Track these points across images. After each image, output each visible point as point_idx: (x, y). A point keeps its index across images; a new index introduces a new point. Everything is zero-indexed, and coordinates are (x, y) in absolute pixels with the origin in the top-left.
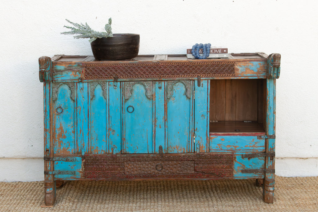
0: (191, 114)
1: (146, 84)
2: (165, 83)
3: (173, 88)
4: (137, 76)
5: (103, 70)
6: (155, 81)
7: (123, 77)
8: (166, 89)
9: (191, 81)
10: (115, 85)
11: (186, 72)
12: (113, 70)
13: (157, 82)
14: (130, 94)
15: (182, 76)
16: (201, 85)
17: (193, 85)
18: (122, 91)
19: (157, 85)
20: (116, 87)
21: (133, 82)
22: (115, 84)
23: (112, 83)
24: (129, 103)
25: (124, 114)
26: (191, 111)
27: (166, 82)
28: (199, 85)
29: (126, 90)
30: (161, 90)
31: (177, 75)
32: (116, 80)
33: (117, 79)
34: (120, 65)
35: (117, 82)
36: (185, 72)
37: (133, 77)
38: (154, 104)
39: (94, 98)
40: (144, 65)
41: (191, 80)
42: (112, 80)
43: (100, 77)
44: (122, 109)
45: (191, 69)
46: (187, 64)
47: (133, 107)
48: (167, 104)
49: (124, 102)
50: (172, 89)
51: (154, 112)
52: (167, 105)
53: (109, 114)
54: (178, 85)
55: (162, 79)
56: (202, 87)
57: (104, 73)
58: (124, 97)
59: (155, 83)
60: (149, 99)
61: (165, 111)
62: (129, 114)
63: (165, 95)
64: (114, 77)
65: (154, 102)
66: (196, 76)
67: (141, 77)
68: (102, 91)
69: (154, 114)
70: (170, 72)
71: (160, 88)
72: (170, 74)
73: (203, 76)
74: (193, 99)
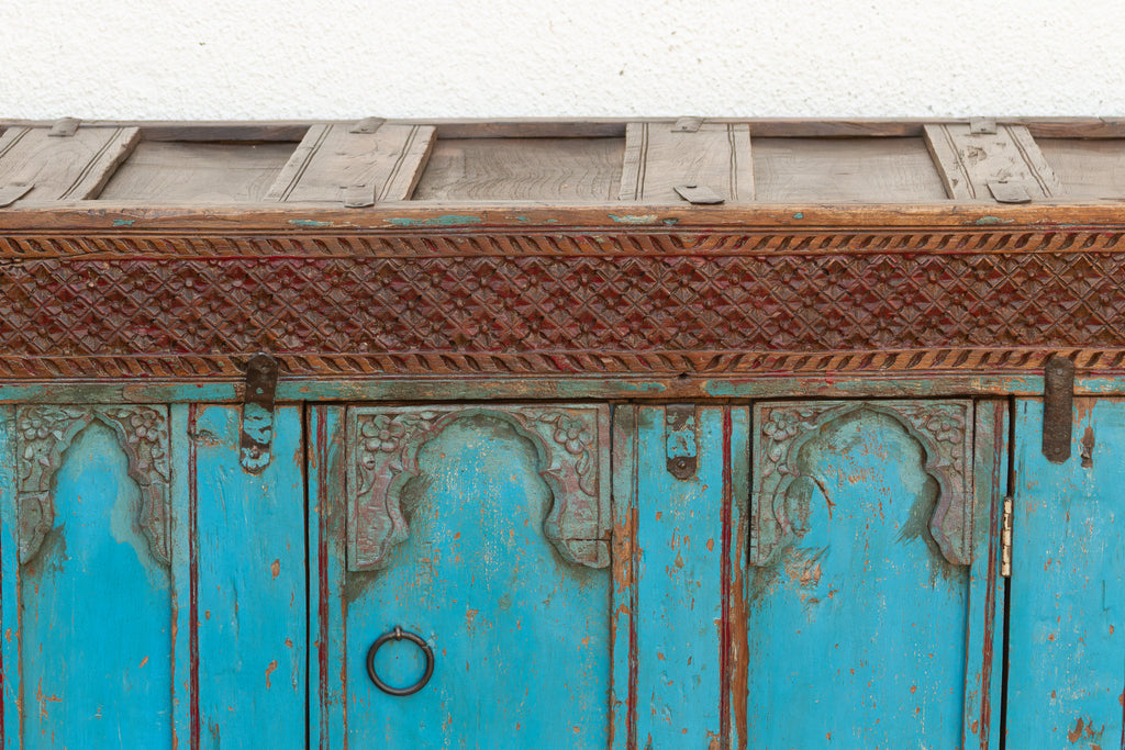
0: (973, 717)
1: (546, 431)
2: (727, 422)
3: (802, 467)
4: (460, 353)
5: (137, 297)
6: (631, 401)
7: (330, 361)
8: (740, 481)
9: (985, 409)
10: (256, 436)
11: (934, 321)
12: (234, 291)
13: (657, 415)
14: (399, 521)
15: (892, 357)
16: (1077, 449)
17: (998, 446)
18: (323, 490)
19: (654, 440)
20: (264, 458)
21: (426, 412)
22: (253, 429)
23: (220, 420)
24: (387, 605)
25: (336, 710)
26: (974, 684)
27: (739, 414)
28: (1056, 447)
29: (353, 483)
30: (690, 490)
31: (849, 344)
32: (259, 390)
33: (273, 375)
34: (298, 244)
35: (270, 404)
36: (926, 324)
37: (422, 359)
38: (624, 618)
39: (52, 558)
40: (530, 249)
41: (978, 398)
42: (227, 390)
43: (107, 356)
44: (322, 657)
45: (984, 290)
46: (945, 240)
47: (421, 645)
48: (745, 616)
49: (334, 602)
50: (798, 480)
51: (621, 692)
52: (746, 630)
53: (195, 711)
54: (857, 440)
55: (706, 386)
56: (1086, 461)
57: (145, 320)
58: (334, 554)
59: (635, 425)
60: (579, 569)
61: (725, 686)
62: (388, 707)
63: (726, 535)
64: (240, 364)
65: (621, 599)
66: (1032, 364)
67: (500, 363)
68: (125, 492)
69: (621, 711)
70: (785, 323)
71: (683, 467)
72: (779, 340)
73: (1095, 357)
74: (991, 578)
